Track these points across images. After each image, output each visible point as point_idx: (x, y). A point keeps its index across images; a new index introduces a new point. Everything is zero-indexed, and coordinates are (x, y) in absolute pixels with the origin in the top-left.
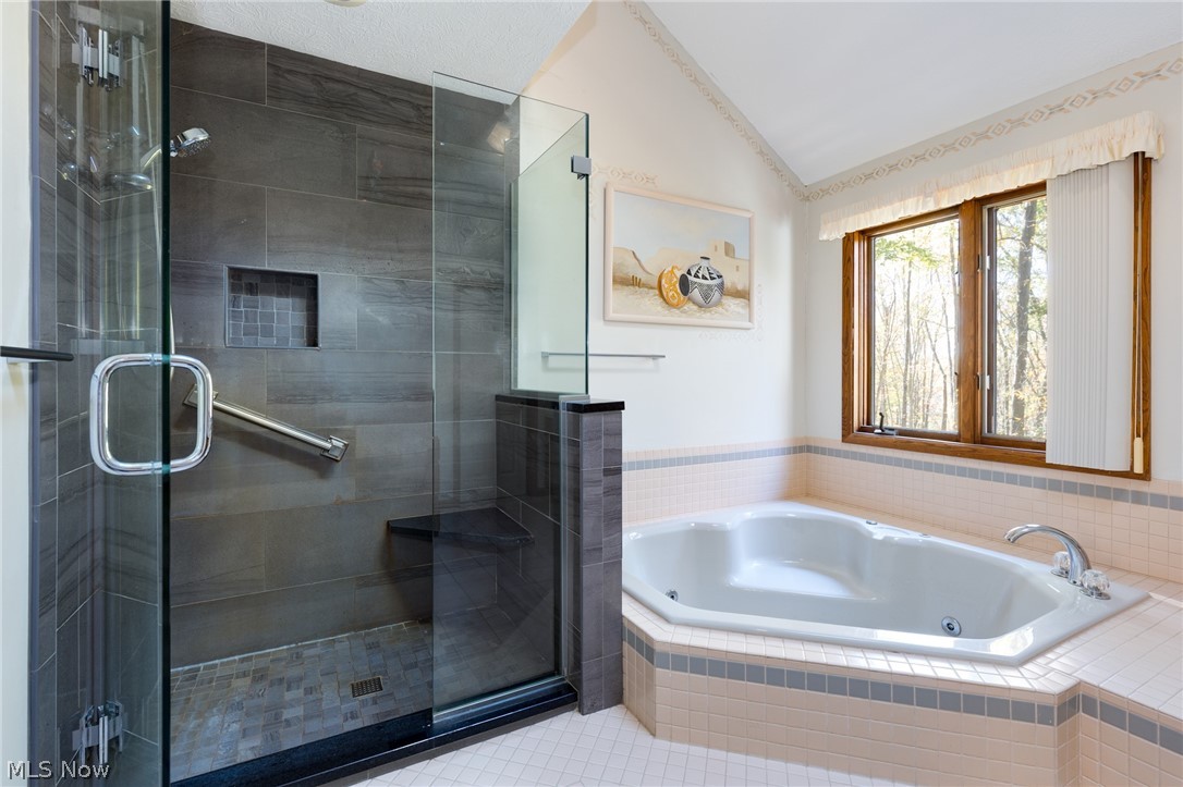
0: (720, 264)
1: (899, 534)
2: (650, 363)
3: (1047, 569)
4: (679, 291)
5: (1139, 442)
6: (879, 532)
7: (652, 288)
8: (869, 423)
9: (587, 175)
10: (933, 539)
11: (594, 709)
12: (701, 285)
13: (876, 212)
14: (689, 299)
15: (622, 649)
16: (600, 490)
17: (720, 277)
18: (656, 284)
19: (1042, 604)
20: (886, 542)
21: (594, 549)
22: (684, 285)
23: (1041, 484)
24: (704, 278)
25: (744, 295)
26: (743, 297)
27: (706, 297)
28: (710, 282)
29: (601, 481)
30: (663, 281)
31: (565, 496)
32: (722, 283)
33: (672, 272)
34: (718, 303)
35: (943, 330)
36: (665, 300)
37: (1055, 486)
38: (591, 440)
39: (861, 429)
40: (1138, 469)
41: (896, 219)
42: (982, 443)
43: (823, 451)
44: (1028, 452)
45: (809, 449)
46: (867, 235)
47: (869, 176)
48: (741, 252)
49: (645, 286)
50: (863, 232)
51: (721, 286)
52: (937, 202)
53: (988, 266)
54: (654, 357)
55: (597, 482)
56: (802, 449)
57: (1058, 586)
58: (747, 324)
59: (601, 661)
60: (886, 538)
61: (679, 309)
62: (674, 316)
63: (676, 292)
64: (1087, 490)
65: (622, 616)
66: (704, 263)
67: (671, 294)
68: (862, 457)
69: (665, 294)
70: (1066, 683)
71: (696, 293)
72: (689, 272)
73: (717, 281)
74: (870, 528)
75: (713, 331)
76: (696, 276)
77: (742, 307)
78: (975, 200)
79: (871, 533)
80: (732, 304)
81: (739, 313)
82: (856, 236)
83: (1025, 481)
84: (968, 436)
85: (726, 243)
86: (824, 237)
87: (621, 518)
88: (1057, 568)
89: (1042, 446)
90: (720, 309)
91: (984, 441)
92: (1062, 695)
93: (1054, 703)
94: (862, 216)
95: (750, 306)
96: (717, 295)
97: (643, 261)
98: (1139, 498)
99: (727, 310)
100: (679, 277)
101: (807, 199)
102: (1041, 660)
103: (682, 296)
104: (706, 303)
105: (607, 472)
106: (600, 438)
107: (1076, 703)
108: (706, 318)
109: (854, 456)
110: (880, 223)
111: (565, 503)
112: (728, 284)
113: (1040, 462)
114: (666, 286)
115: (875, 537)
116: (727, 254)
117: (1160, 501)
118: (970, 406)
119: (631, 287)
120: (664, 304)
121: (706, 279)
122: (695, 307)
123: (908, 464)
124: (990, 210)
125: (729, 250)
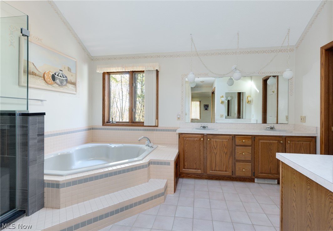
0: (66, 73)
1: (117, 145)
2: (40, 103)
3: (144, 145)
4: (51, 79)
5: (157, 120)
6: (113, 146)
7: (41, 77)
8: (109, 121)
9: (28, 36)
10: (124, 145)
11: (33, 212)
12: (59, 79)
13: (112, 68)
14: (55, 83)
15: (44, 190)
16: (36, 141)
17: (66, 77)
18: (42, 76)
19: (144, 151)
20: (115, 147)
21: (34, 160)
22: (53, 78)
23: (143, 130)
24: (60, 76)
25: (74, 84)
26: (74, 85)
27: (61, 83)
28: (62, 78)
29: (36, 138)
30: (45, 75)
31: (18, 146)
32: (67, 79)
33: (49, 73)
34: (66, 85)
35: (119, 100)
36: (46, 82)
37: (145, 130)
38: (32, 125)
39: (107, 122)
40: (157, 125)
41: (116, 71)
42: (133, 123)
43: (97, 129)
44: (141, 124)
45: (93, 129)
46: (109, 73)
47: (109, 59)
48: (73, 70)
49: (38, 76)
50: (107, 73)
51: (67, 80)
52: (125, 70)
53: (134, 86)
54: (41, 101)
55: (34, 139)
56: (91, 129)
57: (146, 148)
58: (75, 93)
59: (36, 196)
60: (115, 146)
61: (51, 85)
62: (50, 87)
63: (50, 80)
64: (150, 130)
65: (44, 180)
66: (61, 72)
67: (48, 80)
68: (108, 129)
69: (46, 80)
70: (148, 160)
71: (58, 81)
72: (55, 74)
73: (65, 78)
74: (111, 145)
75: (64, 94)
76: (58, 75)
77: (74, 87)
78: (132, 71)
79: (111, 146)
80: (70, 86)
81: (72, 89)
82: (106, 73)
83: (141, 130)
84: (131, 122)
85: (68, 67)
86: (98, 72)
87: (44, 149)
88: (146, 144)
89: (143, 123)
90: (66, 87)
91: (134, 123)
92: (148, 162)
93: (147, 164)
94: (108, 68)
95: (76, 87)
96: (65, 83)
97: (37, 67)
98: (157, 130)
99: (68, 88)
100: (51, 75)
101: (92, 60)
102: (145, 159)
103: (53, 81)
104: (61, 85)
105: (39, 135)
106: (36, 124)
107: (150, 163)
108: (61, 89)
109: (105, 129)
110: (113, 71)
111: (18, 148)
112: (69, 79)
113: (143, 126)
114: (47, 77)
115: (112, 147)
116: (68, 70)
117: (159, 130)
118: (131, 115)
119: (32, 75)
120: (46, 83)
121: (61, 77)
122: (58, 86)
123: (118, 129)
124: (135, 74)
125: (69, 69)
